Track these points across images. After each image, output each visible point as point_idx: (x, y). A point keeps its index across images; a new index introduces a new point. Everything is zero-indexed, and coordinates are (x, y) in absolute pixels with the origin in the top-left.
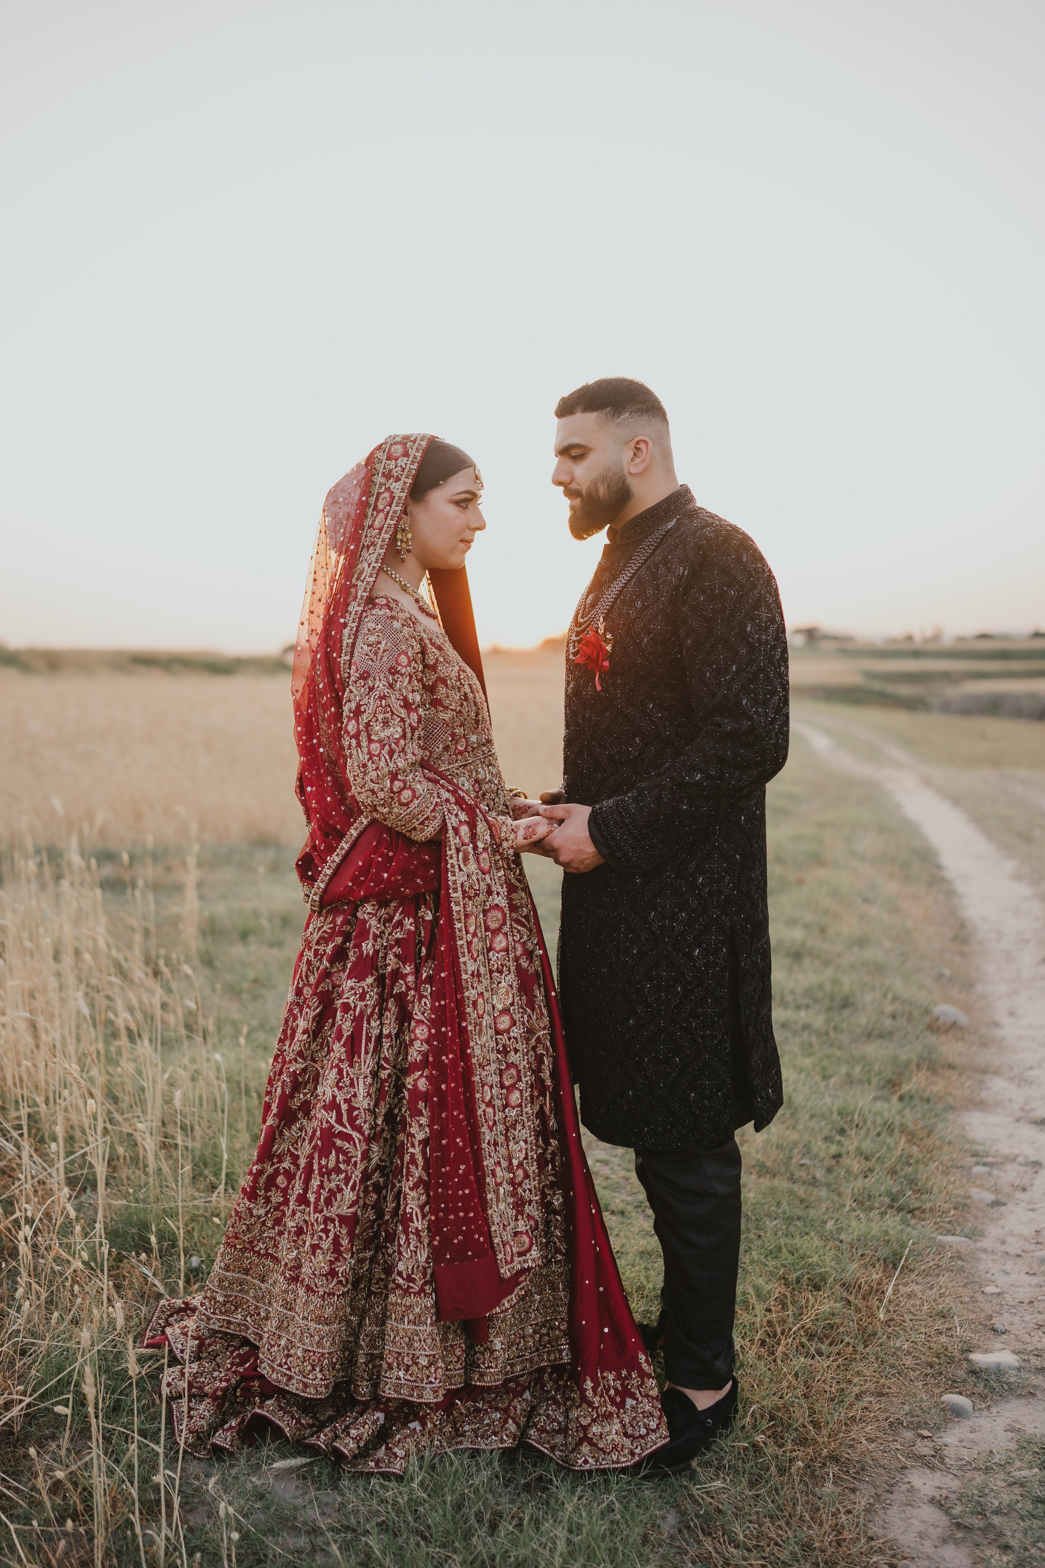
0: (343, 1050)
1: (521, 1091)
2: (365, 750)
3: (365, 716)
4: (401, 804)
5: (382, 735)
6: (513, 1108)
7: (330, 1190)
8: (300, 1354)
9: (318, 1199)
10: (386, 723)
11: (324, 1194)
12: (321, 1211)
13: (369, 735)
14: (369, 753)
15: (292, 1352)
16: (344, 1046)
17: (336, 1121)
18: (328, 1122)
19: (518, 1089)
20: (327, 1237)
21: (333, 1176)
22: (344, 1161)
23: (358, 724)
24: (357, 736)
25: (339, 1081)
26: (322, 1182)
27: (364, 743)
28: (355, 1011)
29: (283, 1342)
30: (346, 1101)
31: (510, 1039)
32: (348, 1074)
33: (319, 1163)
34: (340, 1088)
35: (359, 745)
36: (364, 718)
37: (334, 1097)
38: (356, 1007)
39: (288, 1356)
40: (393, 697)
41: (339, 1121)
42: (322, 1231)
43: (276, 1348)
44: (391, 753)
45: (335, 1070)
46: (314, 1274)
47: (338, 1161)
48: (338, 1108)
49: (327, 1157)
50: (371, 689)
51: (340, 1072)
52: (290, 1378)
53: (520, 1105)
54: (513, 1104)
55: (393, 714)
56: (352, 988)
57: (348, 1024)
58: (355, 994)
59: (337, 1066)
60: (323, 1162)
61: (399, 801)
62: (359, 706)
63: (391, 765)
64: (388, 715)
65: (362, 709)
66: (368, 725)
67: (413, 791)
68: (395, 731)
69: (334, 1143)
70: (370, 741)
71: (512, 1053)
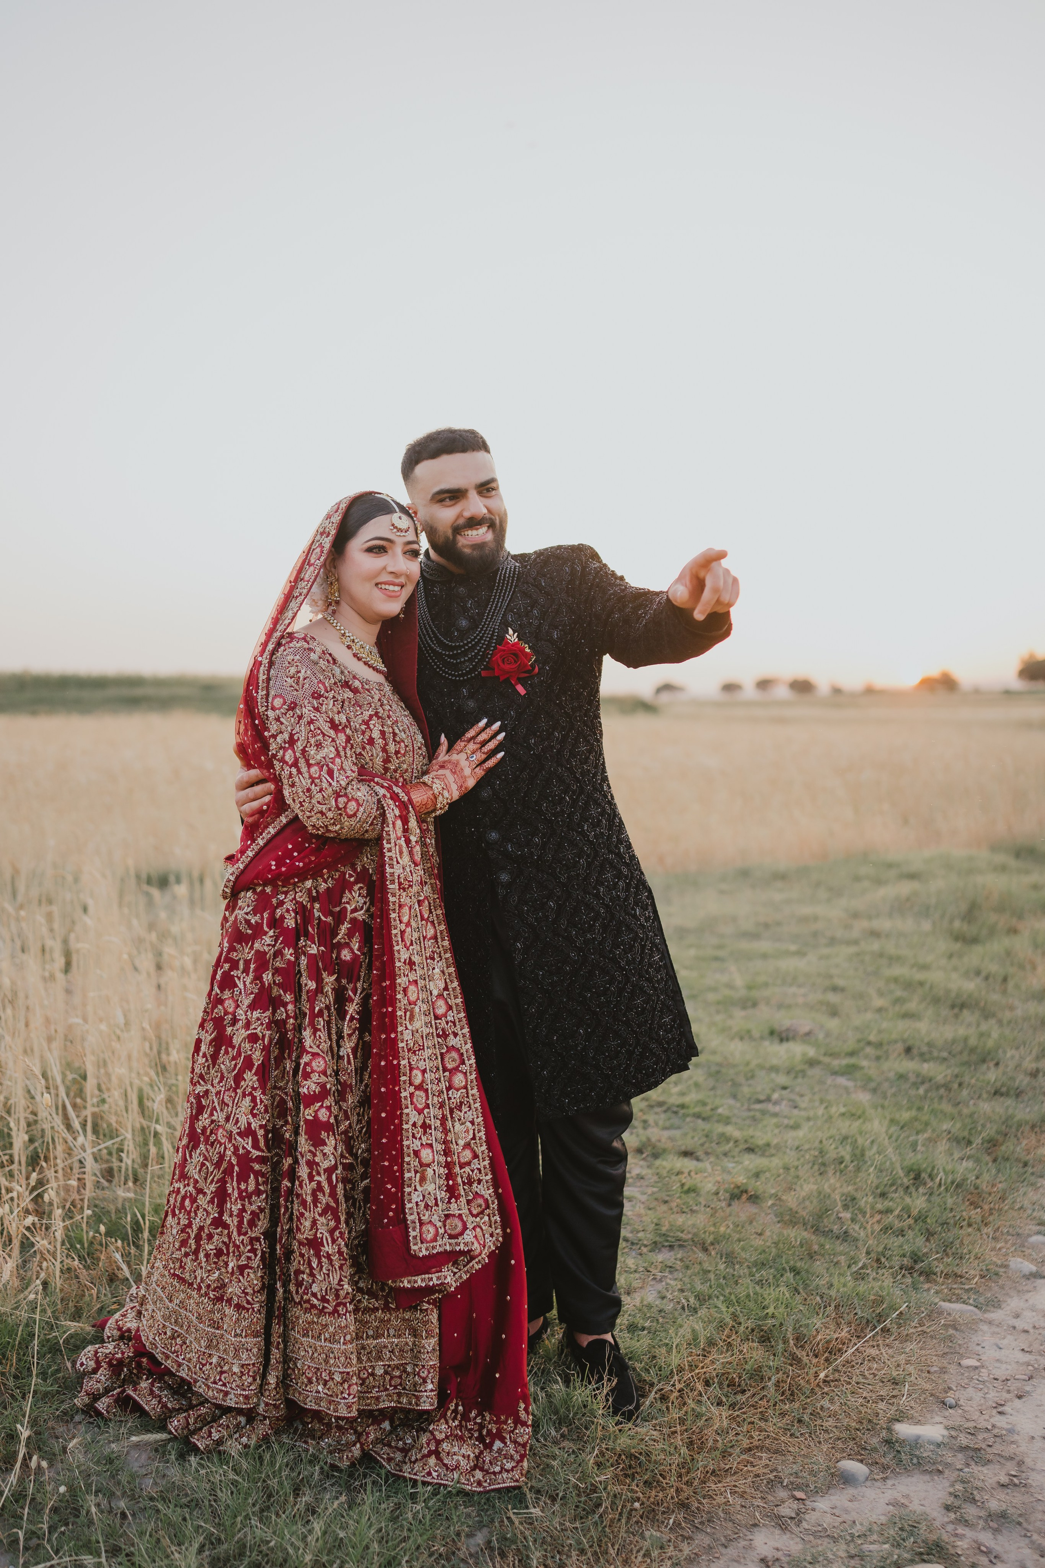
0: (255, 1078)
1: (465, 1074)
2: (306, 775)
3: (299, 743)
4: (350, 817)
5: (318, 757)
6: (458, 1090)
7: (253, 1213)
8: (236, 1369)
9: (241, 1222)
10: (319, 745)
11: (247, 1217)
12: (246, 1234)
13: (307, 761)
14: (311, 777)
15: (225, 1368)
16: (256, 1074)
17: (253, 1147)
18: (244, 1148)
19: (461, 1071)
20: (256, 1256)
21: (254, 1198)
22: (264, 1183)
23: (294, 752)
24: (295, 764)
25: (253, 1108)
26: (243, 1205)
27: (304, 769)
28: (263, 1040)
29: (214, 1360)
30: (261, 1127)
31: (447, 1023)
32: (261, 1101)
33: (239, 1188)
34: (254, 1116)
35: (299, 772)
36: (299, 746)
37: (249, 1124)
38: (264, 1036)
39: (222, 1373)
40: (321, 720)
41: (255, 1146)
42: (249, 1251)
43: (208, 1367)
44: (330, 773)
45: (248, 1099)
46: (243, 1292)
47: (257, 1184)
48: (254, 1134)
49: (246, 1181)
50: (300, 717)
51: (254, 1099)
52: (226, 1394)
53: (465, 1087)
54: (457, 1086)
55: (324, 735)
56: (258, 1019)
57: (258, 1053)
58: (262, 1024)
59: (251, 1094)
60: (243, 1187)
61: (347, 814)
62: (291, 736)
63: (334, 784)
64: (320, 737)
65: (296, 737)
66: (304, 751)
67: (357, 801)
68: (329, 751)
69: (252, 1168)
70: (309, 766)
71: (452, 1036)
